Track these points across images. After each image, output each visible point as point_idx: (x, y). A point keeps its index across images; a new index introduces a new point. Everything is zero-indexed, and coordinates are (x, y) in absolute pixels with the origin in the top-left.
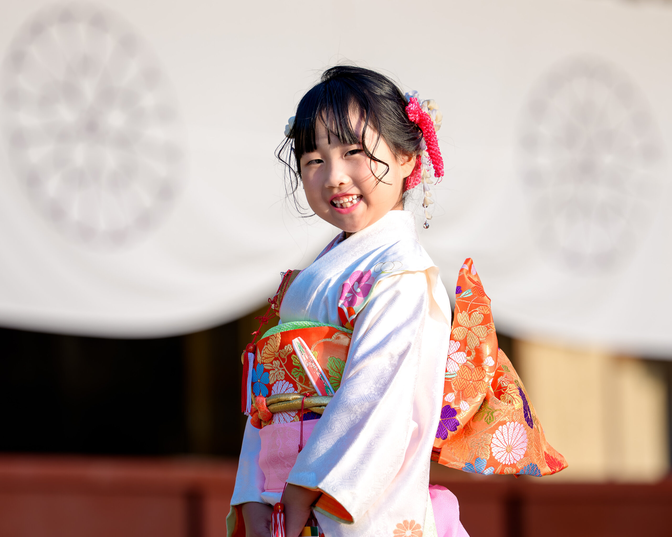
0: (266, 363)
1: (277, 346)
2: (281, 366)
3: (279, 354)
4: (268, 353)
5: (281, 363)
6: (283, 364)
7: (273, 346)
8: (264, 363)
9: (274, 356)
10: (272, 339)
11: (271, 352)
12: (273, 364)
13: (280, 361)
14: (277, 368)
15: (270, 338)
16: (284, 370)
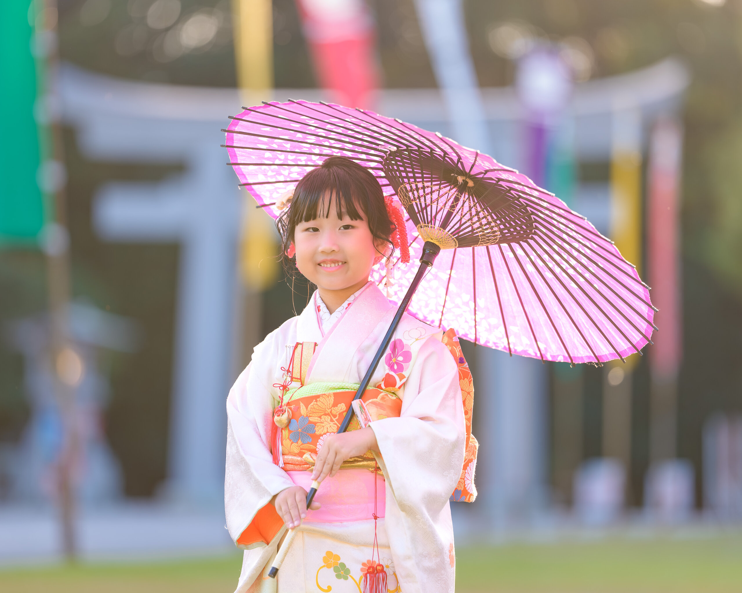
0: (313, 417)
1: (330, 404)
2: (332, 420)
3: (331, 410)
4: (317, 409)
5: (331, 418)
6: (334, 419)
7: (325, 403)
8: (310, 416)
9: (325, 412)
10: (324, 398)
11: (321, 408)
12: (321, 418)
13: (330, 416)
14: (326, 422)
15: (321, 396)
16: (335, 424)
